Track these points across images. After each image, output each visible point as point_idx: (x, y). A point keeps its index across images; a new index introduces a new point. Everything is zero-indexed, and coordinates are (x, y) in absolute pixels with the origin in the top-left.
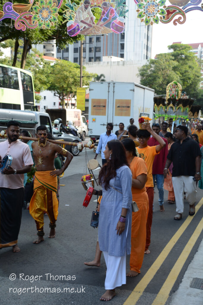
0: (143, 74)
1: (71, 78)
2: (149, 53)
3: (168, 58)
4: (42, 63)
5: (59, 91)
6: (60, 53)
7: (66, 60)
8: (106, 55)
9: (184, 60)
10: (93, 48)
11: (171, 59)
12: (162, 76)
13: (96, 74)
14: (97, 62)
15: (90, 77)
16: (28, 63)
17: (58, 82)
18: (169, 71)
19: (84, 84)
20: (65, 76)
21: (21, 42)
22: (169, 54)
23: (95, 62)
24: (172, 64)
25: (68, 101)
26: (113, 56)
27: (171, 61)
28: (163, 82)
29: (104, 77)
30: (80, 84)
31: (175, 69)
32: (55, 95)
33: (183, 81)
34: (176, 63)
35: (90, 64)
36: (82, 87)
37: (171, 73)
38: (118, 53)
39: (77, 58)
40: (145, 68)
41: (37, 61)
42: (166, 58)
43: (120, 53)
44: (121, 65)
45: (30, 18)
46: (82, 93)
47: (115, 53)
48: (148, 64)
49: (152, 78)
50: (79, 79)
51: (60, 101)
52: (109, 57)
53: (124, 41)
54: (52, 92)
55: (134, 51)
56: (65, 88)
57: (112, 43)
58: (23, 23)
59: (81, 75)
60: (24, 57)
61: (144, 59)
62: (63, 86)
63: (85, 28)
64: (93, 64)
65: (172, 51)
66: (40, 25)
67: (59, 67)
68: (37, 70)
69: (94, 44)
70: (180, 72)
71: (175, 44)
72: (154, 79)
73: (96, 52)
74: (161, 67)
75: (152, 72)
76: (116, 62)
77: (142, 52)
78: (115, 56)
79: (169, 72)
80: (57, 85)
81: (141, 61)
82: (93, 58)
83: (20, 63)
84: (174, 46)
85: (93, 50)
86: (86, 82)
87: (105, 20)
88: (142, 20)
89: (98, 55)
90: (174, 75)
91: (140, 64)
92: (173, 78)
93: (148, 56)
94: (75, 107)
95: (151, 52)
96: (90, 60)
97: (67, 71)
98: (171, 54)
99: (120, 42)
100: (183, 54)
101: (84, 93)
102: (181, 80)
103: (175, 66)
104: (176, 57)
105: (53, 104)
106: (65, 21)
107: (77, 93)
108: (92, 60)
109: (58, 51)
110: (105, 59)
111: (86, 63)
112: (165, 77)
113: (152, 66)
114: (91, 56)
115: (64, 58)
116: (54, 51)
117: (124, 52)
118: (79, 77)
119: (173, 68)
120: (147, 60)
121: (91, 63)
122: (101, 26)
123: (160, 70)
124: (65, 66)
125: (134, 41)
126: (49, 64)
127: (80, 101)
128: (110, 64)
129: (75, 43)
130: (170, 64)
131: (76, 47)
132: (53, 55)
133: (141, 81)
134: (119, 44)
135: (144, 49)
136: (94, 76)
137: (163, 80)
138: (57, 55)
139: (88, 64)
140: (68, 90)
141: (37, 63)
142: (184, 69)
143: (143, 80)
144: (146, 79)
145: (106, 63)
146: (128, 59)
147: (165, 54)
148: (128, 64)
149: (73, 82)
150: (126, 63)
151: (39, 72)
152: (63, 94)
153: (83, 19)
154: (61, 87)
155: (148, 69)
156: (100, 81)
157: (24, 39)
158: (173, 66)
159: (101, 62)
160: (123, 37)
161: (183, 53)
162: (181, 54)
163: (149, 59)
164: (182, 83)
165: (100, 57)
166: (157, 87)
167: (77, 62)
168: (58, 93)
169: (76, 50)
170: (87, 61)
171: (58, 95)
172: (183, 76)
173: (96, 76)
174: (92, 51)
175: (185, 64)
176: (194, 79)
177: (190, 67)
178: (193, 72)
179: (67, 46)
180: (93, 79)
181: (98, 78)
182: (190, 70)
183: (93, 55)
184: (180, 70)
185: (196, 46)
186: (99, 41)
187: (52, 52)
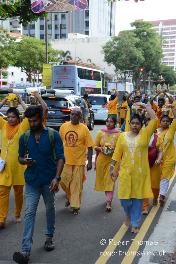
0: (107, 49)
1: (37, 54)
2: (113, 30)
3: (131, 35)
4: (7, 39)
5: (26, 67)
6: (26, 30)
7: (33, 37)
8: (72, 32)
9: (146, 37)
10: (59, 25)
11: (133, 36)
12: (125, 52)
13: (62, 51)
14: (63, 39)
15: (56, 54)
17: (25, 58)
18: (131, 47)
19: (50, 60)
20: (31, 52)
22: (131, 31)
23: (61, 39)
24: (135, 41)
25: (35, 77)
26: (78, 33)
27: (133, 38)
28: (126, 58)
29: (70, 54)
30: (45, 60)
31: (137, 45)
32: (22, 71)
33: (145, 57)
34: (138, 40)
35: (56, 41)
36: (47, 63)
37: (133, 49)
38: (83, 31)
39: (44, 35)
40: (109, 45)
41: (3, 37)
42: (129, 35)
43: (84, 30)
44: (86, 42)
46: (48, 69)
47: (80, 31)
48: (112, 40)
49: (116, 55)
50: (45, 55)
51: (27, 77)
52: (74, 34)
53: (88, 19)
54: (19, 68)
55: (98, 28)
56: (32, 65)
57: (77, 20)
59: (46, 52)
61: (108, 36)
62: (30, 62)
63: (49, 4)
64: (58, 41)
65: (134, 28)
67: (25, 43)
69: (60, 22)
70: (142, 48)
71: (137, 21)
72: (118, 55)
73: (62, 29)
74: (124, 44)
75: (116, 48)
76: (81, 39)
77: (106, 29)
78: (80, 33)
79: (131, 49)
80: (24, 61)
81: (105, 38)
82: (59, 34)
84: (136, 24)
85: (59, 26)
86: (52, 58)
89: (63, 32)
90: (137, 51)
91: (105, 41)
92: (135, 55)
93: (111, 33)
94: (42, 83)
95: (114, 29)
96: (56, 37)
97: (33, 48)
98: (133, 31)
99: (85, 20)
100: (145, 31)
101: (50, 69)
102: (143, 56)
103: (137, 43)
104: (138, 34)
105: (21, 80)
107: (43, 70)
108: (58, 37)
109: (25, 28)
110: (70, 36)
111: (52, 40)
112: (128, 53)
113: (115, 42)
114: (57, 33)
115: (30, 35)
116: (21, 28)
117: (88, 29)
118: (45, 54)
119: (135, 44)
120: (110, 37)
121: (57, 39)
123: (123, 47)
124: (31, 42)
125: (98, 19)
126: (15, 40)
127: (46, 77)
128: (75, 40)
129: (41, 20)
130: (132, 41)
131: (42, 24)
132: (20, 32)
133: (105, 57)
134: (83, 21)
135: (108, 26)
136: (60, 53)
137: (126, 56)
138: (24, 32)
139: (54, 40)
140: (34, 66)
141: (3, 39)
142: (146, 46)
143: (107, 57)
144: (110, 55)
145: (72, 40)
146: (93, 36)
147: (128, 31)
148: (92, 41)
149: (39, 58)
150: (91, 40)
152: (30, 70)
154: (28, 63)
155: (112, 46)
156: (66, 58)
158: (136, 42)
159: (67, 39)
160: (87, 14)
161: (144, 29)
162: (143, 31)
163: (112, 36)
164: (144, 59)
165: (66, 34)
166: (120, 63)
167: (44, 39)
168: (25, 69)
169: (42, 27)
170: (52, 38)
171: (26, 71)
172: (145, 52)
173: (62, 53)
174: (58, 28)
175: (147, 40)
176: (156, 55)
177: (152, 44)
178: (155, 48)
179: (33, 23)
180: (59, 56)
181: (64, 54)
182: (151, 46)
183: (58, 32)
184: (142, 46)
185: (157, 23)
186: (64, 19)
187: (18, 29)
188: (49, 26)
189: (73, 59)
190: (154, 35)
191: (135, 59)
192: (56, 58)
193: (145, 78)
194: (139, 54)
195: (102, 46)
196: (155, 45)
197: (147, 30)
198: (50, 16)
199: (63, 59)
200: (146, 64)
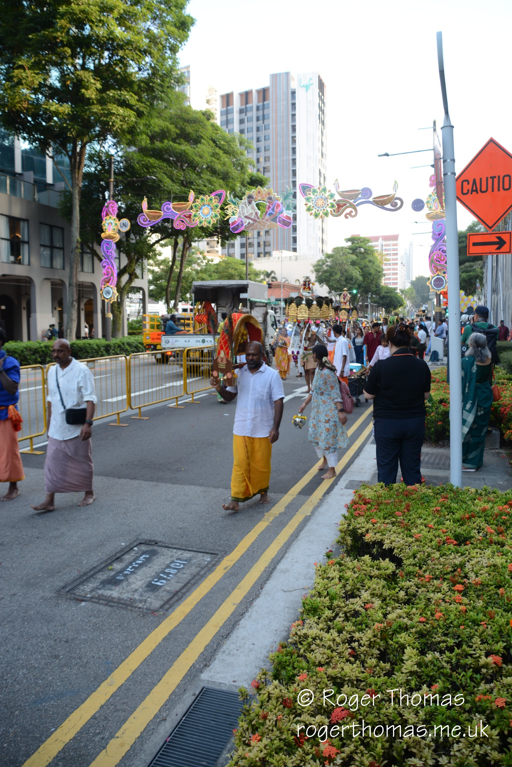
0: (318, 268)
2: (325, 246)
3: (346, 252)
4: (204, 261)
6: (225, 250)
7: (232, 256)
8: (277, 249)
9: (363, 254)
10: (262, 242)
11: (349, 253)
12: (340, 271)
13: (265, 271)
14: (266, 258)
15: (259, 274)
16: (190, 261)
21: (181, 240)
22: (345, 248)
24: (350, 259)
26: (284, 250)
27: (348, 255)
28: (341, 278)
29: (275, 274)
31: (353, 263)
33: (363, 277)
34: (354, 257)
35: (259, 260)
37: (349, 268)
38: (290, 247)
39: (244, 254)
40: (321, 263)
41: (199, 258)
42: (344, 252)
43: (292, 247)
44: (294, 260)
45: (190, 216)
47: (286, 247)
48: (323, 258)
49: (329, 274)
52: (279, 252)
53: (296, 234)
55: (308, 245)
57: (283, 237)
58: (183, 222)
60: (183, 256)
61: (319, 253)
63: (249, 223)
64: (262, 260)
65: (349, 244)
66: (201, 223)
67: (223, 264)
68: (199, 268)
69: (263, 239)
70: (359, 267)
71: (353, 237)
72: (331, 275)
73: (266, 246)
74: (338, 262)
75: (329, 267)
76: (288, 257)
77: (317, 245)
78: (286, 250)
79: (346, 267)
81: (317, 255)
83: (179, 263)
84: (352, 239)
87: (270, 214)
88: (311, 214)
89: (267, 249)
90: (353, 270)
91: (316, 258)
92: (351, 274)
93: (323, 249)
95: (327, 245)
96: (259, 255)
98: (348, 247)
99: (292, 236)
100: (362, 248)
102: (361, 275)
103: (353, 261)
104: (354, 250)
106: (228, 217)
108: (261, 255)
109: (223, 248)
110: (275, 253)
112: (343, 272)
113: (328, 260)
114: (260, 251)
115: (229, 255)
116: (218, 248)
117: (296, 245)
119: (351, 262)
120: (322, 254)
121: (260, 258)
122: (267, 220)
123: (337, 265)
124: (231, 263)
125: (308, 234)
126: (212, 261)
128: (281, 258)
129: (241, 239)
131: (243, 242)
132: (217, 252)
134: (290, 237)
135: (319, 242)
136: (263, 273)
137: (340, 276)
138: (222, 252)
139: (256, 259)
141: (199, 261)
142: (364, 264)
143: (319, 277)
144: (322, 275)
145: (277, 259)
146: (302, 254)
147: (342, 247)
148: (302, 259)
150: (300, 258)
151: (201, 270)
153: (246, 214)
155: (324, 264)
156: (270, 278)
157: (184, 237)
159: (271, 258)
160: (295, 229)
162: (360, 247)
163: (325, 252)
164: (362, 279)
165: (270, 252)
169: (243, 246)
170: (255, 256)
172: (362, 271)
173: (265, 273)
174: (261, 245)
175: (365, 258)
176: (376, 274)
177: (370, 261)
178: (374, 267)
179: (232, 242)
180: (262, 277)
181: (268, 275)
182: (370, 265)
183: (262, 250)
184: (359, 264)
185: (376, 239)
186: (269, 235)
187: (216, 249)
188: (250, 244)
189: (279, 280)
190: (372, 251)
191: (351, 279)
192: (259, 279)
193: (364, 300)
194: (356, 273)
195: (312, 264)
196: (374, 263)
197: (363, 245)
198: (252, 234)
199: (267, 279)
200: (364, 285)
